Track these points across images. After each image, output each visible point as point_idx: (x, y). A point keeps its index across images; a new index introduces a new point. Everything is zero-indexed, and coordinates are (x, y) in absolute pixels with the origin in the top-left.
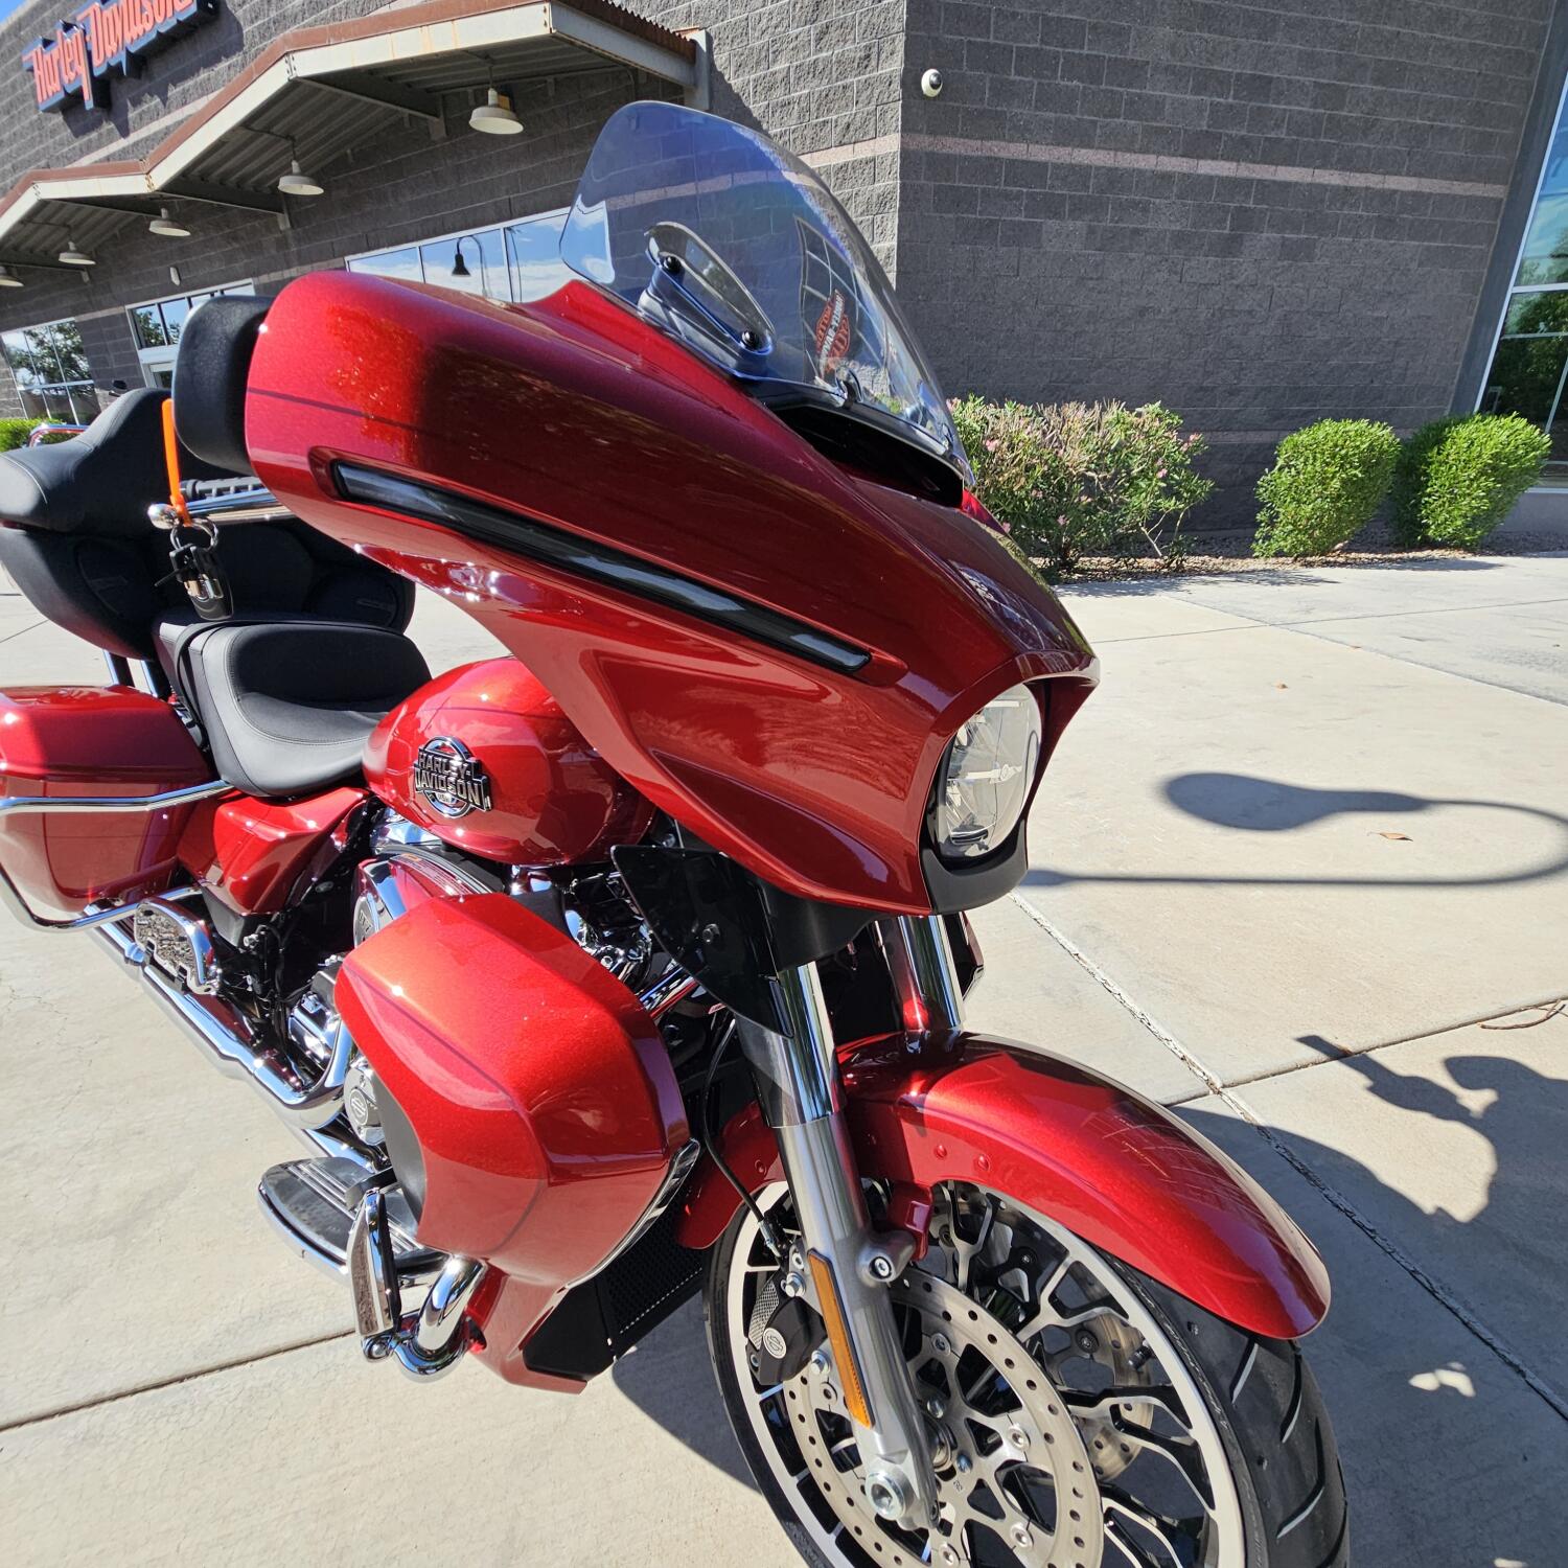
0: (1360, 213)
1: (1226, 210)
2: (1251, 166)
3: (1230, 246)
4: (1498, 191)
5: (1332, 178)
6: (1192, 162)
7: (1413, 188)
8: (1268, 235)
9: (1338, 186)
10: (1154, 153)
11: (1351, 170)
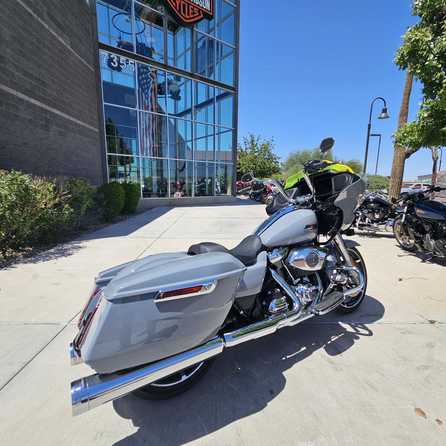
0: (74, 127)
1: (42, 116)
2: (46, 106)
3: (46, 128)
4: (97, 130)
5: (66, 116)
6: (29, 98)
7: (83, 125)
8: (54, 127)
9: (68, 119)
10: (15, 90)
11: (69, 115)
